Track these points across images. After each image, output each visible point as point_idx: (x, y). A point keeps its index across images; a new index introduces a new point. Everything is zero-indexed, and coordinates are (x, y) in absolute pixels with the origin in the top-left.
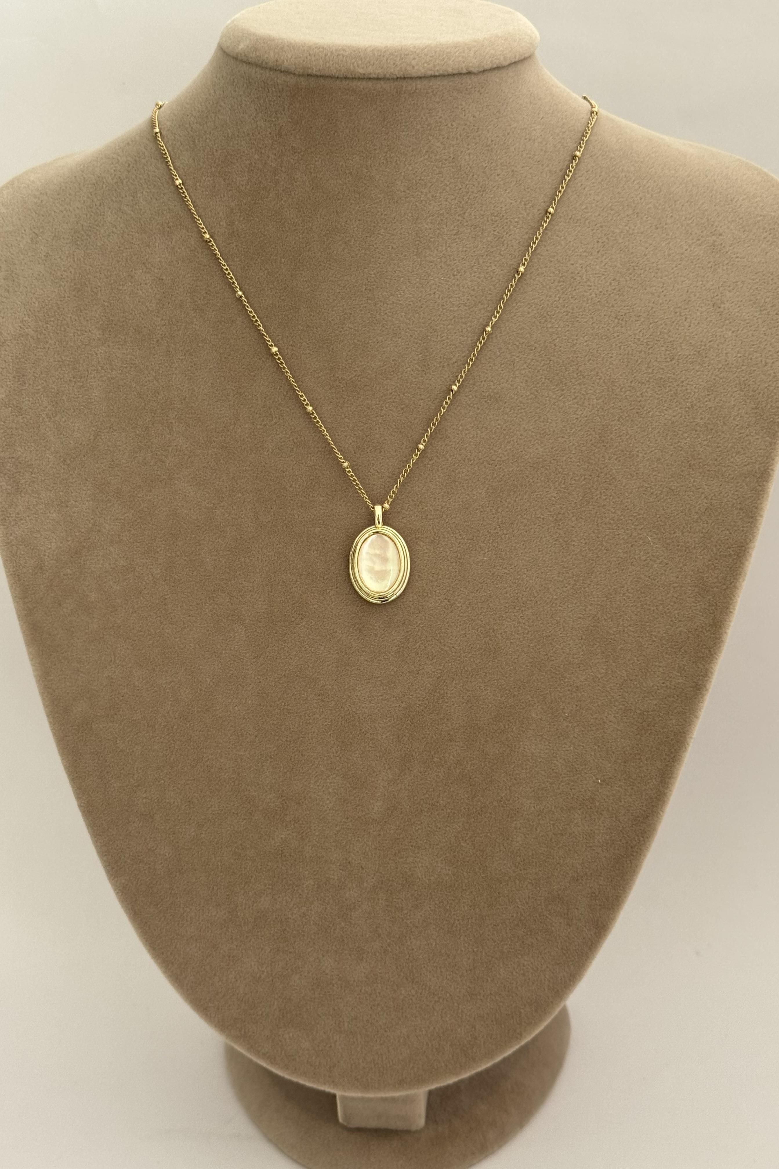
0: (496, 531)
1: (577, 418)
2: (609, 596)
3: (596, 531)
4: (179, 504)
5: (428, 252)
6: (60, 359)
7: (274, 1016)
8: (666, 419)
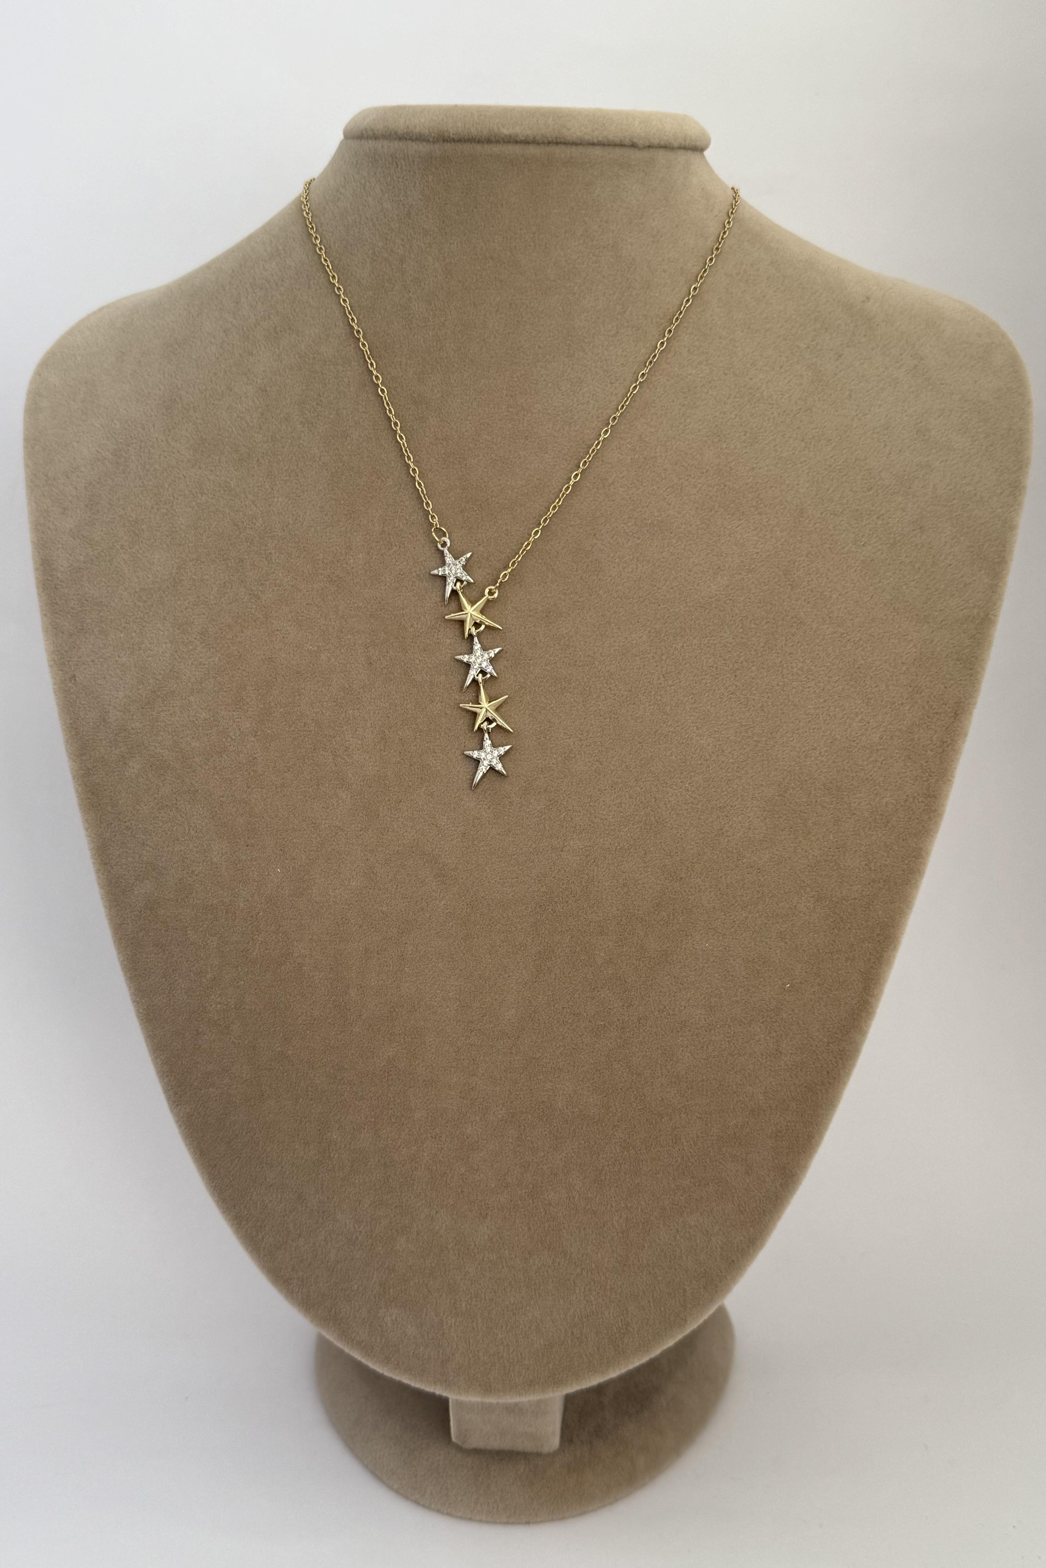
0: (659, 681)
1: (757, 553)
2: (798, 760)
3: (781, 684)
4: (277, 647)
5: (581, 354)
6: (141, 484)
7: (372, 1291)
8: (863, 556)
